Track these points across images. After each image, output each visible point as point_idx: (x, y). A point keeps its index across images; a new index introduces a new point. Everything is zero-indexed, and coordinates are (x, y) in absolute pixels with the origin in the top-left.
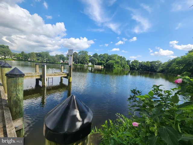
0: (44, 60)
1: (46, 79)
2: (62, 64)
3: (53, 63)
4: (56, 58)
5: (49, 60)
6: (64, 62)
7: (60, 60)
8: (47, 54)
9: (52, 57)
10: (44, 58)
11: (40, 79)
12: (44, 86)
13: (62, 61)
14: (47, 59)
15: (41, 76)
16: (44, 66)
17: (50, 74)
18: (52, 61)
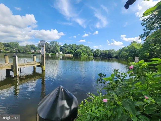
0: (14, 51)
1: (19, 69)
2: (33, 53)
3: (23, 53)
4: (27, 48)
5: (19, 50)
6: (35, 51)
7: (32, 50)
8: (16, 44)
9: (23, 47)
10: (13, 48)
11: (11, 70)
12: (16, 76)
13: (33, 51)
14: (16, 49)
15: (12, 67)
16: (15, 57)
17: (22, 64)
18: (23, 51)
